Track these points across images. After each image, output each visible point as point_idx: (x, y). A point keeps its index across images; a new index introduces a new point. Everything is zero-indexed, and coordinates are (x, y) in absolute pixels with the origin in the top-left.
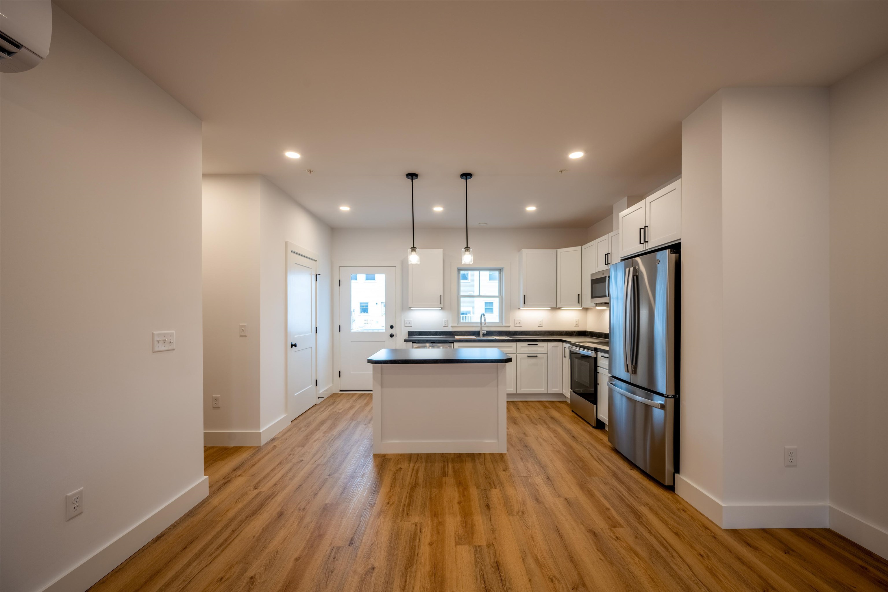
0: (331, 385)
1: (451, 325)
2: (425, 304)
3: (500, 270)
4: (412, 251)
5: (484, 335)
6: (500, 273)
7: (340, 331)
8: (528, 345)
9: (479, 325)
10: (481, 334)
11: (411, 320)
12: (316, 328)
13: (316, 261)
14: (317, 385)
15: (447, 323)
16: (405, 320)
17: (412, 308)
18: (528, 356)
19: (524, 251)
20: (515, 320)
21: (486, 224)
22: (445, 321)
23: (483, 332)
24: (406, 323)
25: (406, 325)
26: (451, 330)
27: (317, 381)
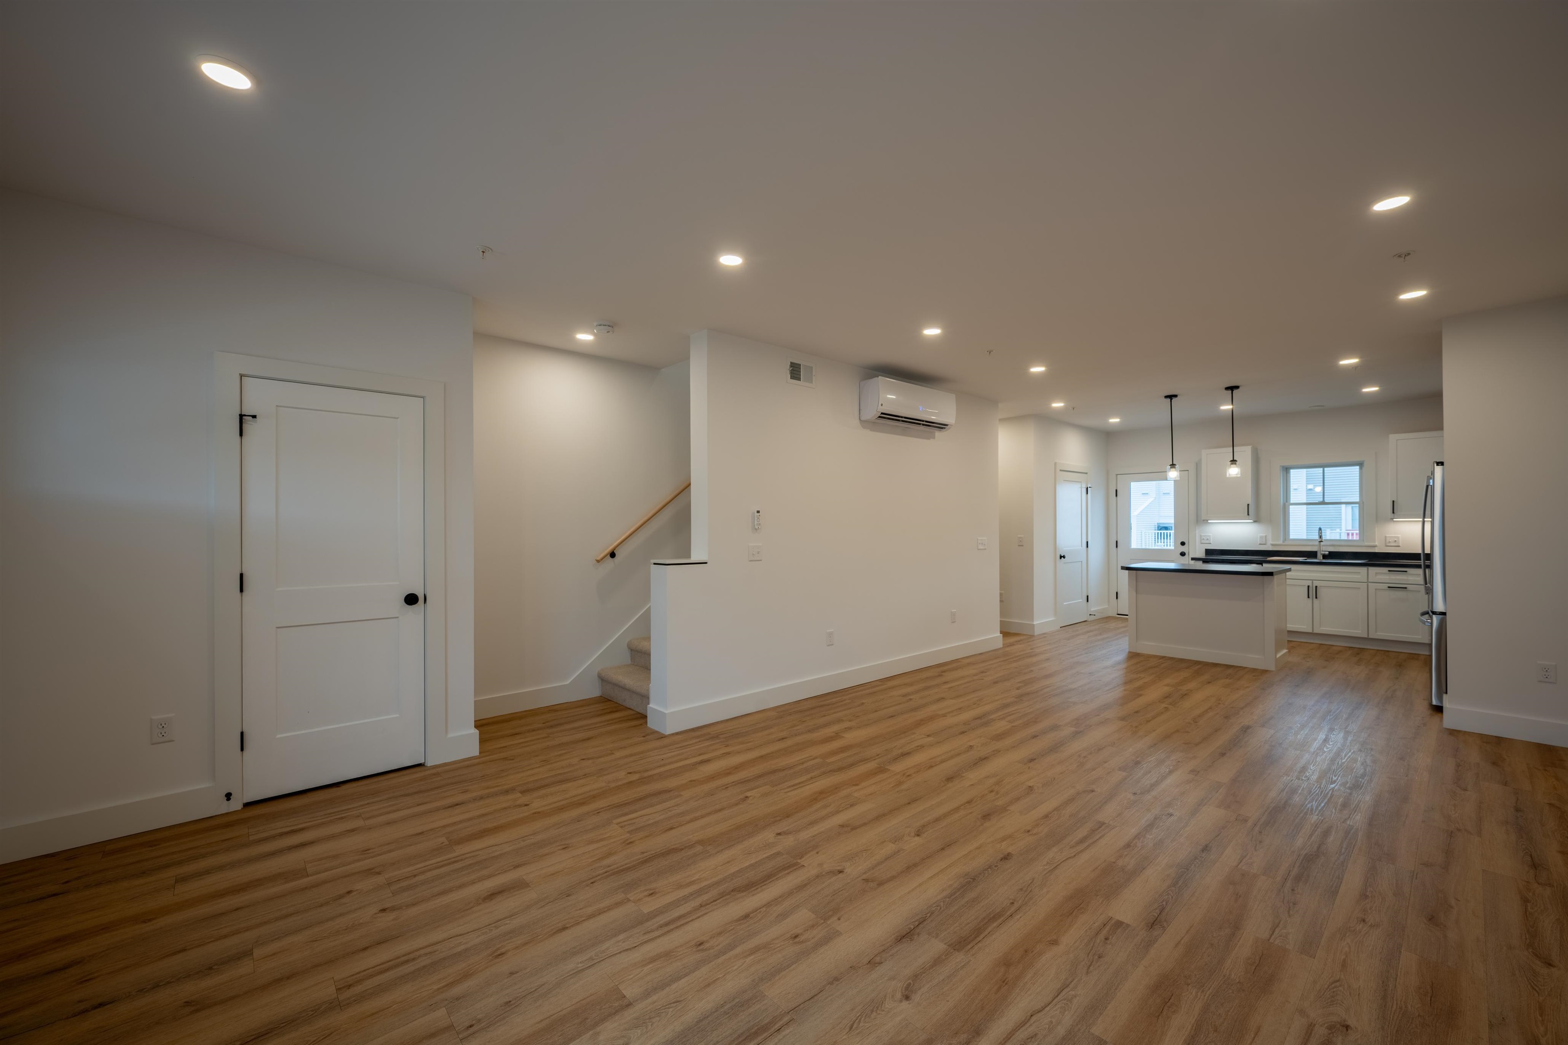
0: (1106, 606)
1: (1270, 542)
2: (1228, 514)
3: (1361, 465)
4: (1171, 468)
5: (1324, 557)
6: (1361, 469)
7: (1117, 547)
8: (1389, 571)
9: (1317, 543)
10: (1320, 557)
11: (1209, 536)
12: (1087, 542)
13: (1086, 473)
14: (1088, 601)
15: (1264, 540)
16: (1201, 535)
17: (1209, 521)
18: (1389, 587)
19: (1393, 437)
20: (1386, 537)
21: (1323, 406)
22: (1261, 537)
23: (1323, 553)
24: (1202, 538)
25: (1203, 542)
26: (1271, 549)
27: (1088, 596)
